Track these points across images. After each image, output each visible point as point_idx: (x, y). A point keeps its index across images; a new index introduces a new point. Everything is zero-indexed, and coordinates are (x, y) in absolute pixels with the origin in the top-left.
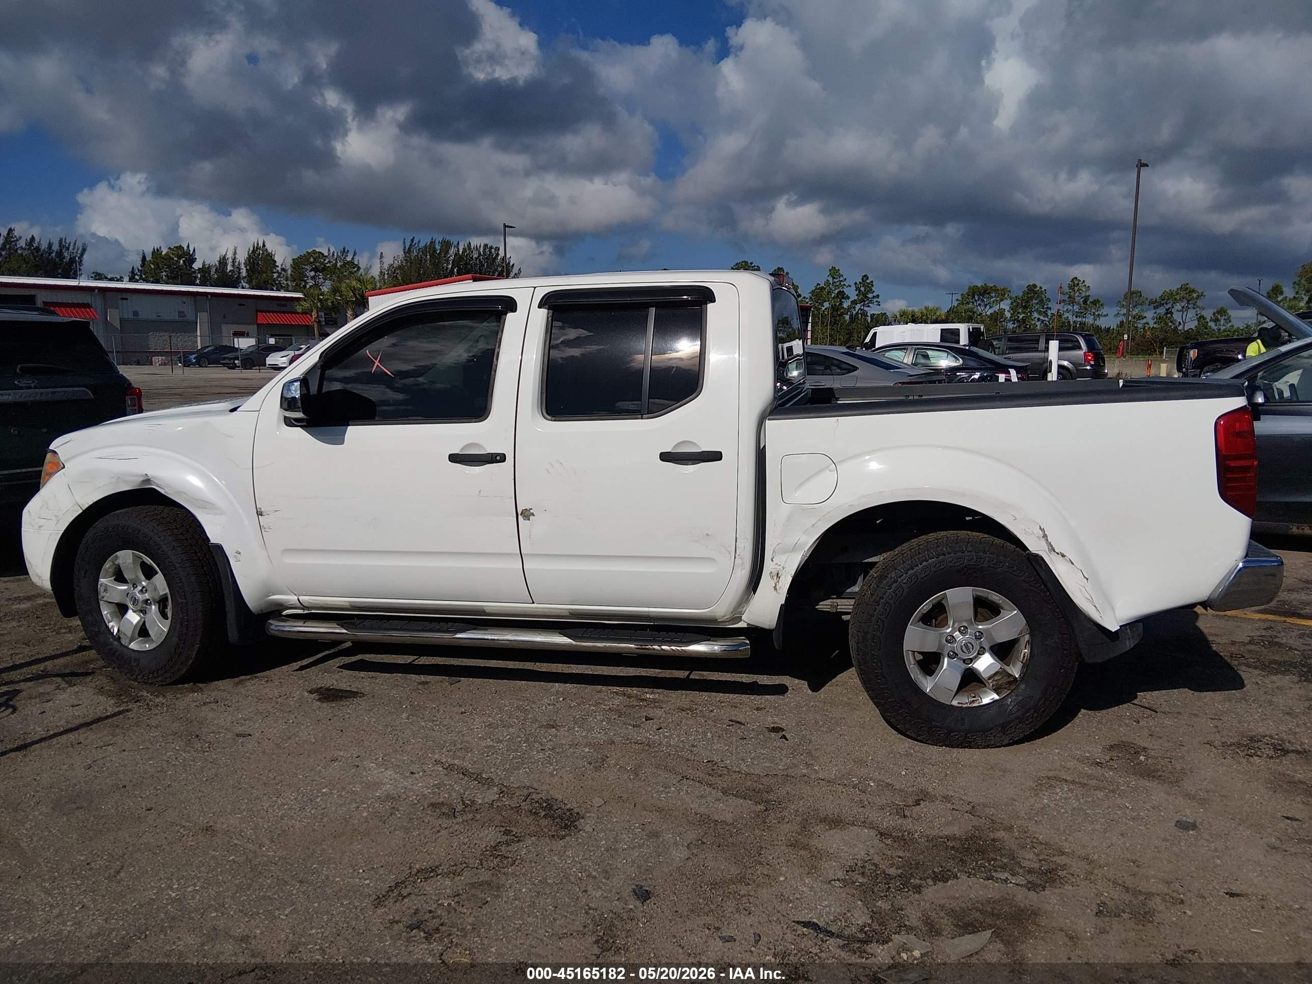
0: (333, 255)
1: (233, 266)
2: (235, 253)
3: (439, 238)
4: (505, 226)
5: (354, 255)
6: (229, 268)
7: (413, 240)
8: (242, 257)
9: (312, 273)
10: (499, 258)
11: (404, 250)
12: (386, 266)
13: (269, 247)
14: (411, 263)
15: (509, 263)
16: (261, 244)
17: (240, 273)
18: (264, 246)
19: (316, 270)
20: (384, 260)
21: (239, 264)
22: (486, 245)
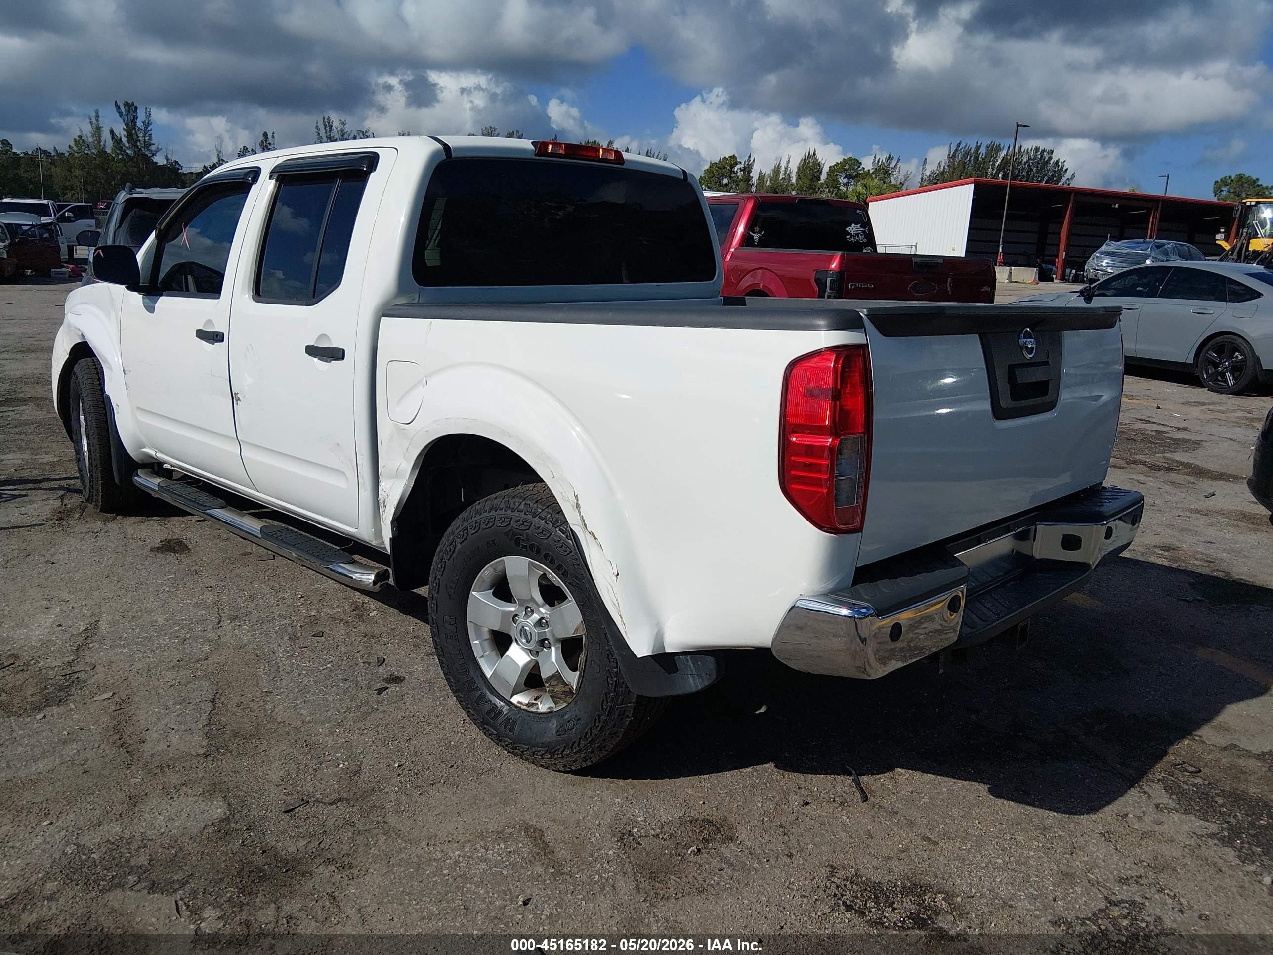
0: (878, 162)
1: (785, 174)
2: (788, 162)
3: (986, 142)
4: (1018, 125)
5: (898, 162)
6: (781, 176)
7: (959, 145)
8: (794, 167)
9: (845, 181)
10: (1051, 162)
11: (949, 155)
12: (927, 173)
13: (819, 156)
14: (954, 169)
15: (1062, 167)
16: (812, 153)
17: (789, 181)
18: (815, 154)
19: (849, 177)
20: (927, 166)
21: (790, 172)
22: (1037, 149)
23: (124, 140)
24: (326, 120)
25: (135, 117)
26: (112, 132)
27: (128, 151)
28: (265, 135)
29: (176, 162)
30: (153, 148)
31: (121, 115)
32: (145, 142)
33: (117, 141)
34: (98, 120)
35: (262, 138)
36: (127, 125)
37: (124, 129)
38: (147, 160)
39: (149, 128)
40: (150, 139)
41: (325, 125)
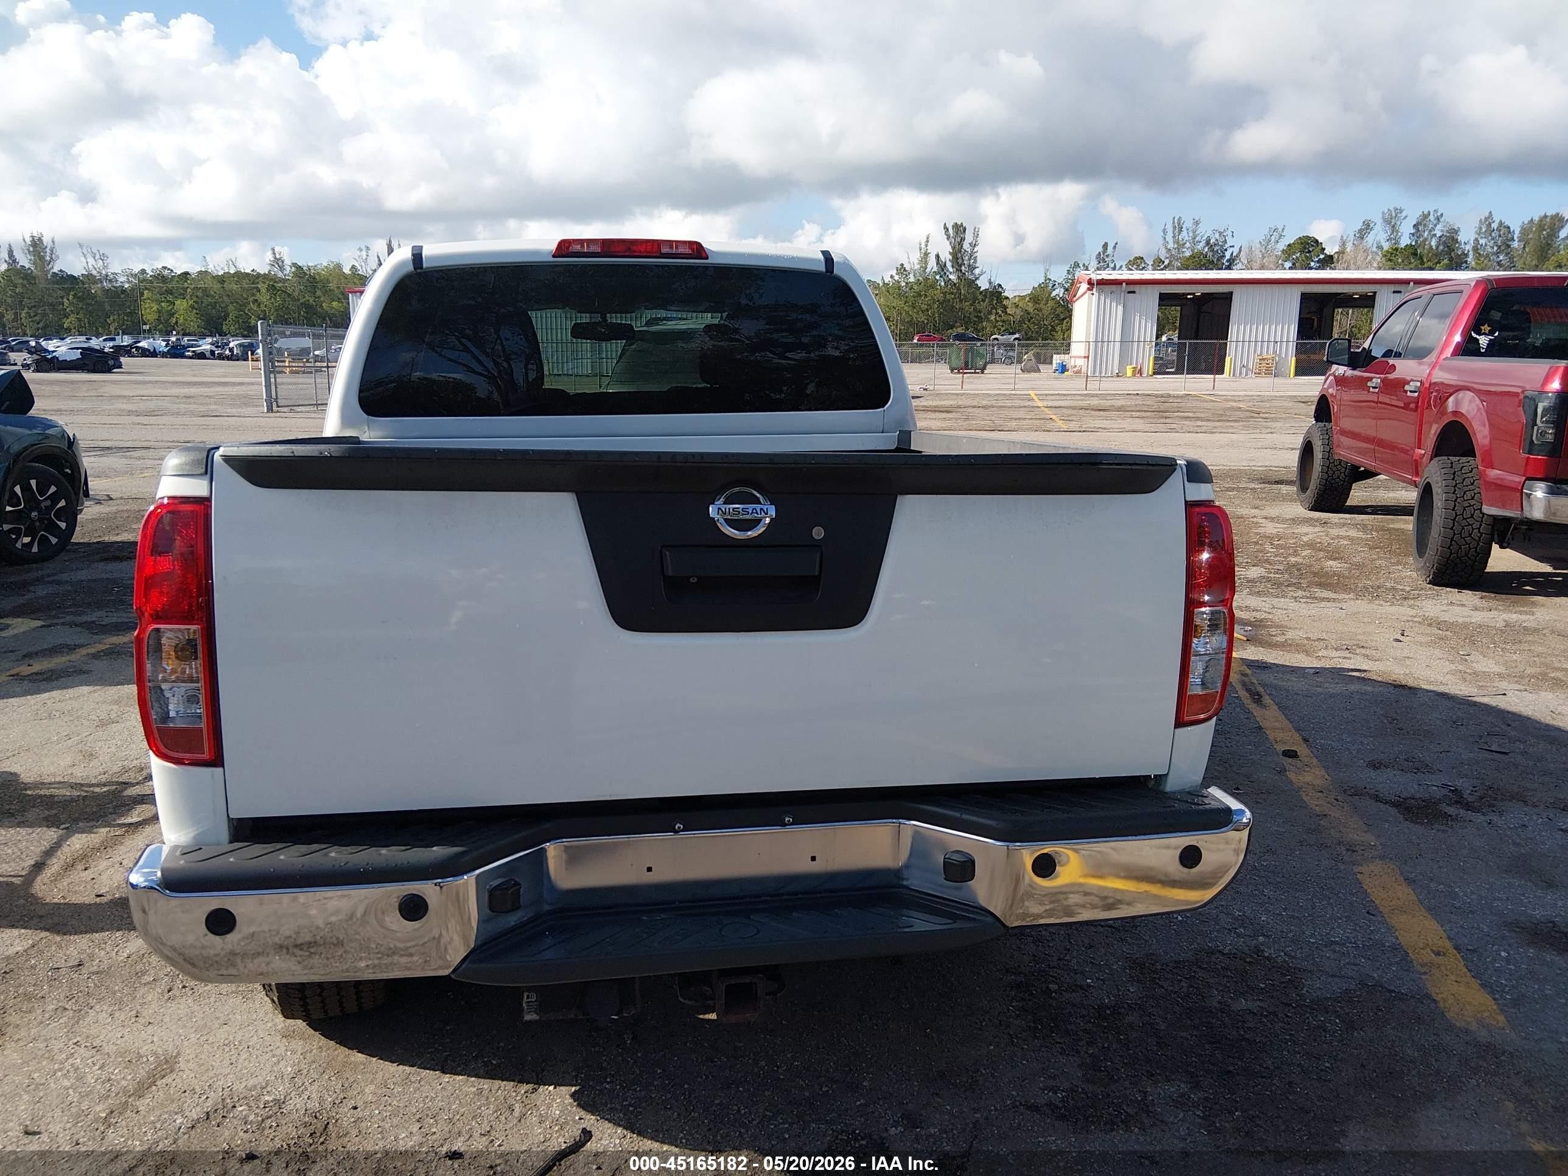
23: (949, 265)
24: (1176, 221)
25: (963, 239)
26: (938, 256)
27: (952, 277)
28: (1105, 246)
29: (1000, 286)
30: (977, 271)
31: (948, 238)
32: (969, 266)
33: (942, 267)
34: (926, 246)
35: (1101, 250)
36: (953, 248)
37: (950, 253)
38: (972, 284)
39: (975, 250)
40: (975, 262)
41: (1174, 227)
